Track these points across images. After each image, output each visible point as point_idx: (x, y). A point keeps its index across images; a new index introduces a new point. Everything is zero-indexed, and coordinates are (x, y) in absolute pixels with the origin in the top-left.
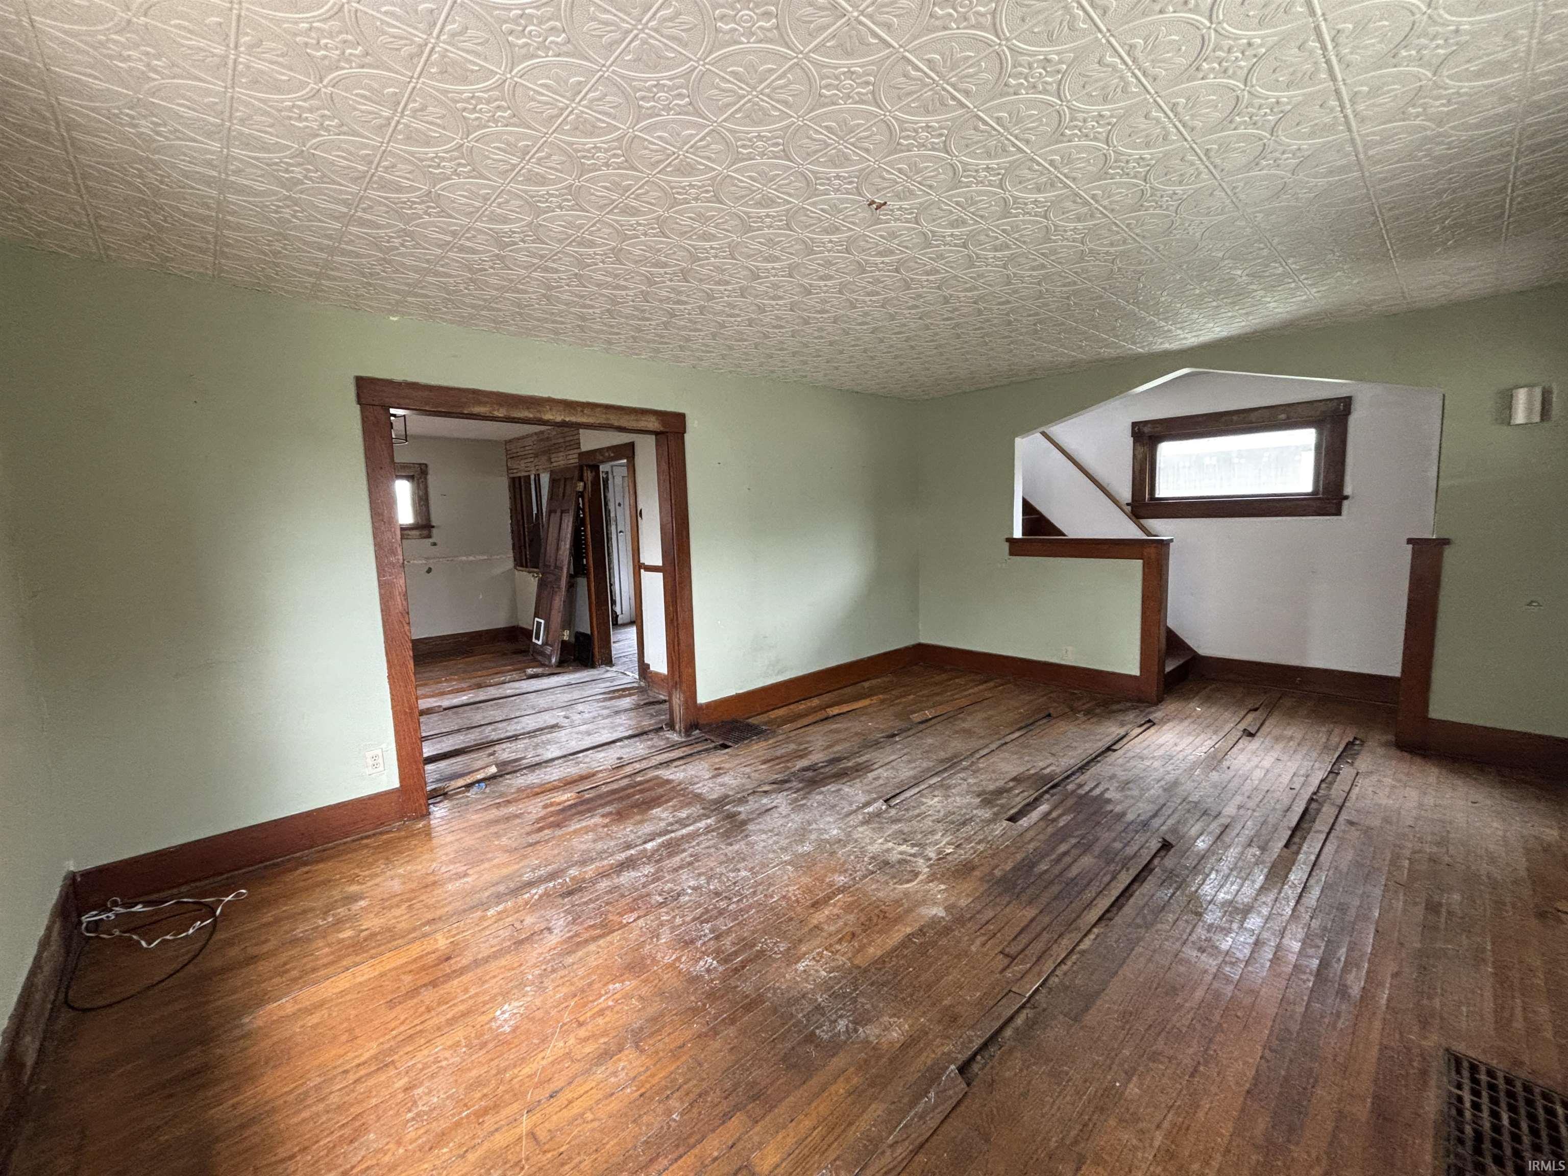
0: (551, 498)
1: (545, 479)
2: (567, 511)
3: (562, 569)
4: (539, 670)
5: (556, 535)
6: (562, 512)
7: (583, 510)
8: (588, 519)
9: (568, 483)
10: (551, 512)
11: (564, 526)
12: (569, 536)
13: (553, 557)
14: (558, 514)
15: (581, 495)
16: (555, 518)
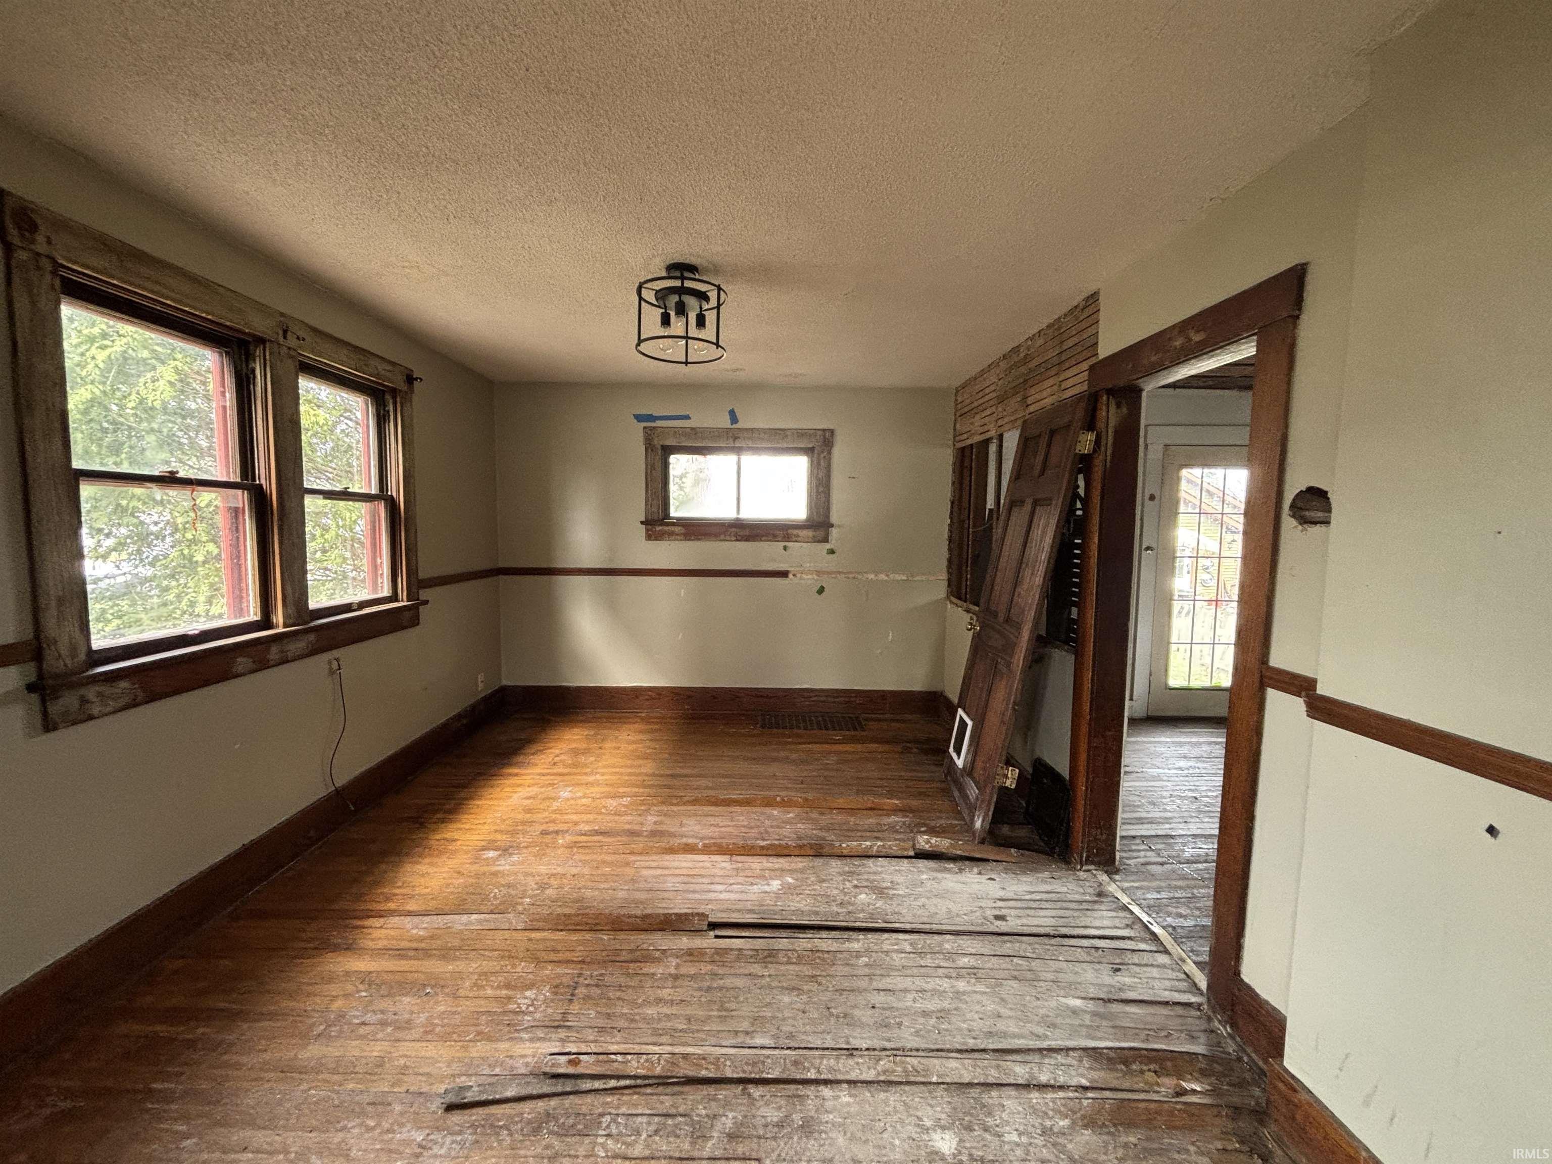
0: (1017, 475)
1: (1012, 441)
2: (1047, 501)
3: (1018, 627)
4: (942, 843)
5: (1016, 555)
6: (1036, 503)
7: (1086, 501)
8: (1095, 520)
9: (1057, 439)
10: (1014, 503)
11: (1036, 533)
12: (1044, 556)
13: (1005, 599)
14: (1028, 507)
15: (1085, 463)
16: (1019, 517)
